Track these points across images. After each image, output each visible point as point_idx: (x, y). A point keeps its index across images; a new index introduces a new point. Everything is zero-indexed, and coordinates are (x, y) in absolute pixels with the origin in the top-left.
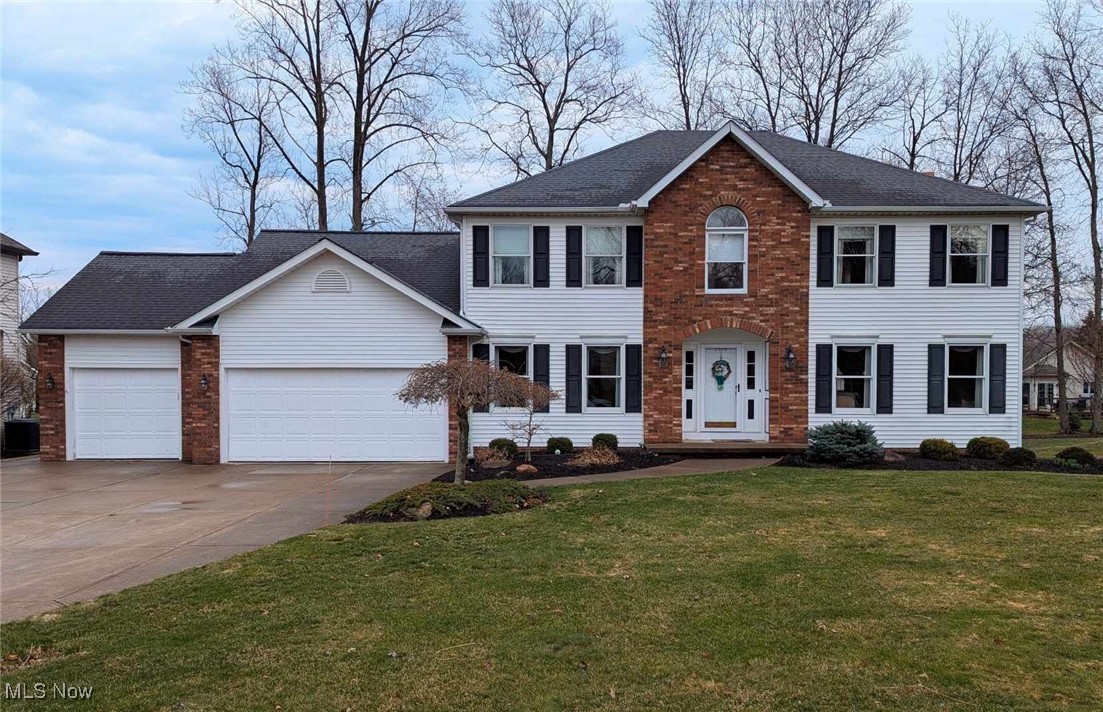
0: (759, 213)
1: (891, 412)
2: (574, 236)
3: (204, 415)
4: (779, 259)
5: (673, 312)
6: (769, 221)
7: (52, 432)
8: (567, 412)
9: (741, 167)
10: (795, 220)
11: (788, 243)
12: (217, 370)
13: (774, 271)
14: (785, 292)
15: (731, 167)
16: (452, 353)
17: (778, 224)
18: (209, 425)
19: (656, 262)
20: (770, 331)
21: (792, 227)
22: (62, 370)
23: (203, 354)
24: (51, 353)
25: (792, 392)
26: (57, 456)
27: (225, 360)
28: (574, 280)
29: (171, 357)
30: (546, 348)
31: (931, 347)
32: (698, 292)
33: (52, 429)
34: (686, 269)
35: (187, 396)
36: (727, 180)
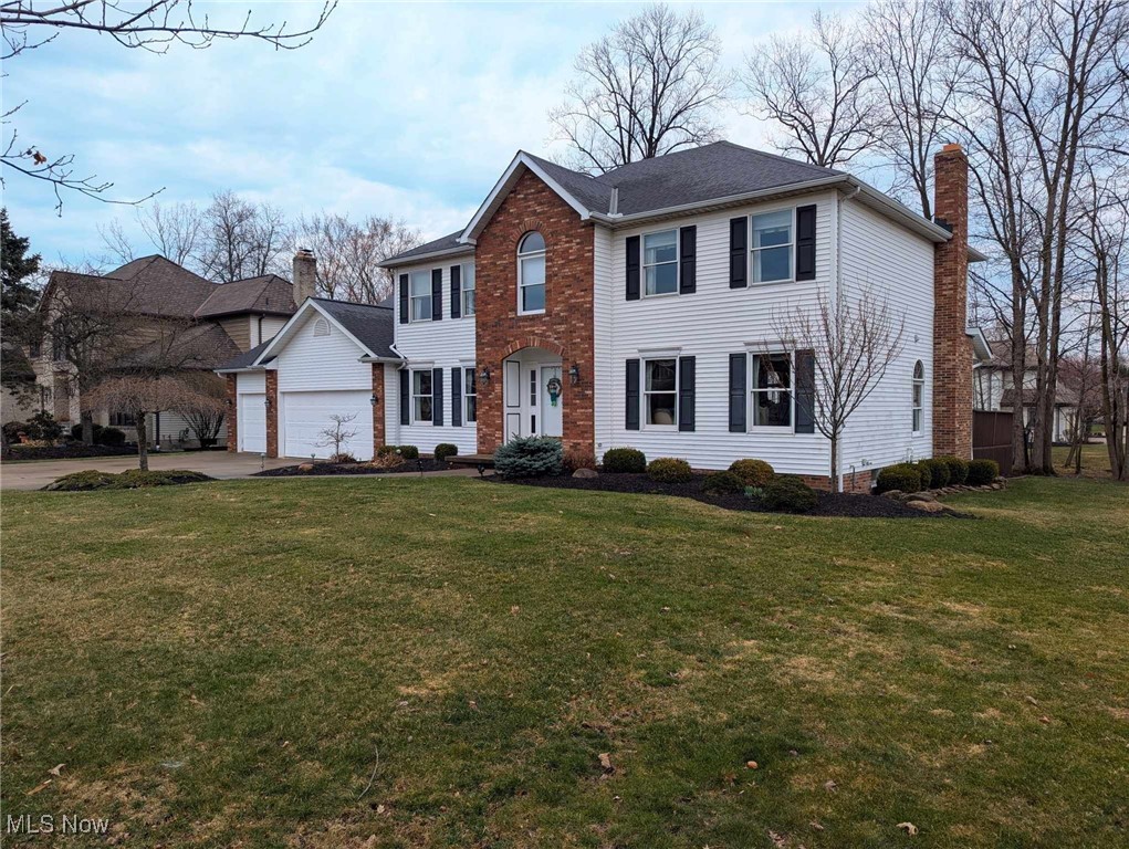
0: (552, 233)
1: (693, 430)
3: (270, 424)
4: (568, 276)
5: (494, 334)
6: (560, 241)
7: (232, 434)
8: (453, 424)
9: (539, 192)
10: (580, 236)
11: (574, 260)
12: (276, 393)
13: (564, 289)
14: (572, 309)
15: (532, 193)
16: (374, 378)
17: (567, 242)
18: (272, 431)
19: (483, 290)
20: (562, 347)
21: (578, 244)
22: (235, 395)
23: (270, 383)
24: (233, 383)
25: (578, 408)
26: (235, 450)
27: (279, 387)
28: (456, 313)
29: (263, 385)
30: (441, 370)
31: (732, 357)
32: (511, 315)
33: (231, 432)
34: (502, 294)
36: (529, 207)
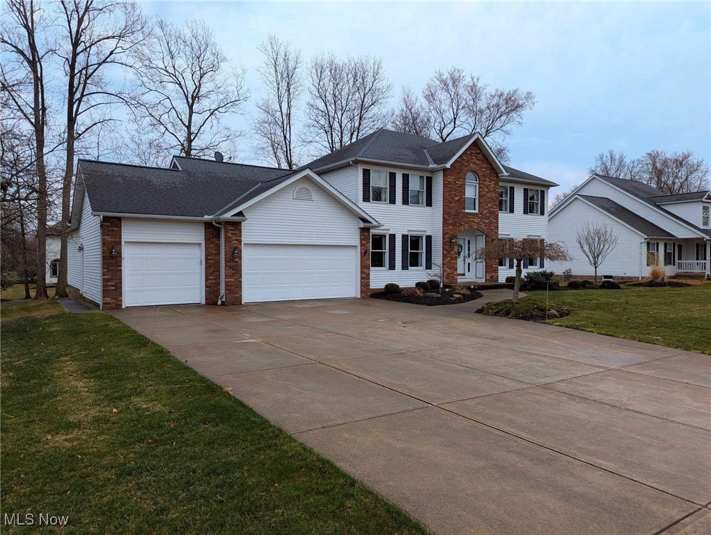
0: (483, 176)
2: (406, 178)
3: (233, 273)
4: (489, 198)
5: (454, 220)
6: (486, 180)
7: (113, 288)
8: (402, 269)
10: (494, 181)
12: (241, 244)
13: (488, 203)
14: (491, 213)
16: (363, 237)
17: (489, 182)
18: (236, 280)
20: (487, 231)
21: (493, 184)
22: (120, 243)
23: (232, 234)
24: (113, 231)
26: (116, 305)
27: (246, 238)
28: (405, 202)
29: (198, 236)
30: (394, 235)
32: (463, 211)
33: (112, 286)
34: (459, 199)
35: (210, 261)
36: (473, 159)
